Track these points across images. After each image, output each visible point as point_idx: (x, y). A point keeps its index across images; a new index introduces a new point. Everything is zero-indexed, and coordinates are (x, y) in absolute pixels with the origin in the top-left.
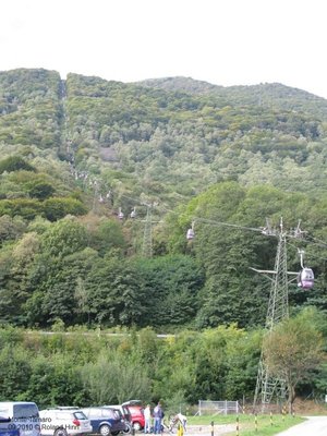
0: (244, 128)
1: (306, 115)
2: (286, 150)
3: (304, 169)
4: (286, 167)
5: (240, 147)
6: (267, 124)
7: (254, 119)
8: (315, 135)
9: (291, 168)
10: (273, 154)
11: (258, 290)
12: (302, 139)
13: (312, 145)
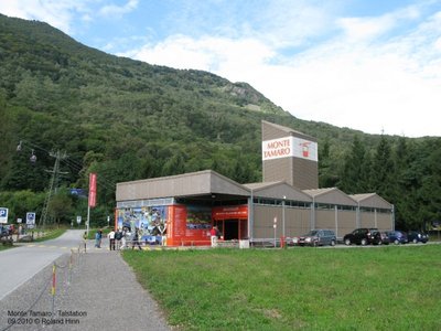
0: (21, 52)
1: (62, 51)
2: (46, 71)
3: (57, 86)
4: (46, 82)
5: (18, 64)
6: (36, 52)
7: (28, 47)
8: (66, 64)
9: (49, 84)
10: (38, 72)
11: (35, 170)
12: (57, 65)
13: (63, 70)
